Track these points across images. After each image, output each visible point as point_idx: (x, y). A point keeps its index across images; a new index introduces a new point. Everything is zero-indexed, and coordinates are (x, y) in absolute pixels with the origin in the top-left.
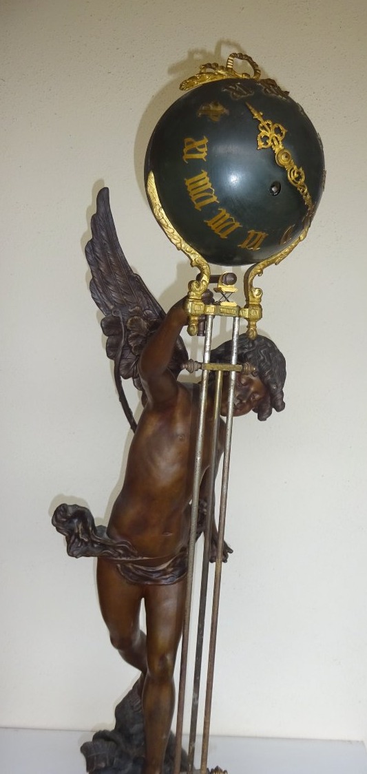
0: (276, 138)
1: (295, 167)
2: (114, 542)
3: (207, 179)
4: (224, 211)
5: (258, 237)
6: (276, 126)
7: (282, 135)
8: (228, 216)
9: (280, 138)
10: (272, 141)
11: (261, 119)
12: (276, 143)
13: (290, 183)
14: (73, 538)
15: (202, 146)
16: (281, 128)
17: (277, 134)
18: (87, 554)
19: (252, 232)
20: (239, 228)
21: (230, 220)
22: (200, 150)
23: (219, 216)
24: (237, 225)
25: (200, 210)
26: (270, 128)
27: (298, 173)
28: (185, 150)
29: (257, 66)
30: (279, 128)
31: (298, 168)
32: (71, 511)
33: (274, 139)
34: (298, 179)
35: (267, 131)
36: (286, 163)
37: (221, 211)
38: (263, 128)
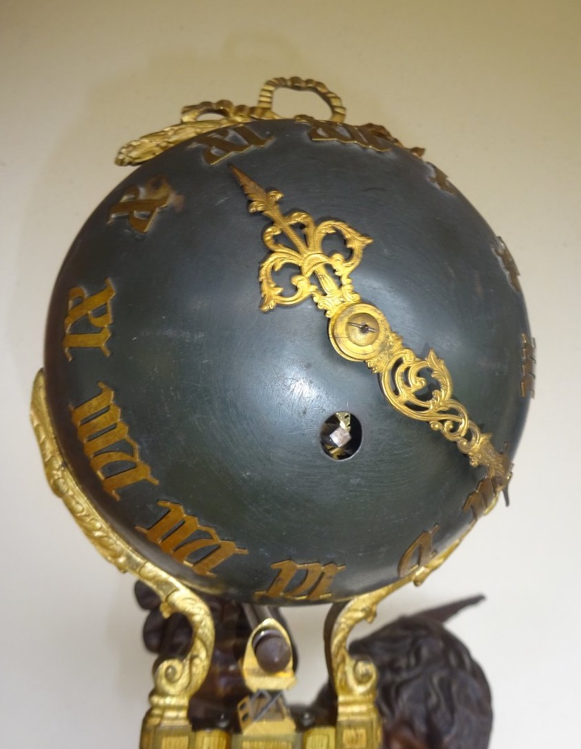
0: (329, 267)
1: (408, 358)
3: (116, 414)
4: (178, 510)
6: (326, 228)
7: (348, 255)
8: (192, 523)
9: (343, 269)
10: (315, 278)
11: (274, 213)
12: (329, 284)
15: (101, 312)
16: (348, 233)
17: (329, 255)
19: (287, 566)
22: (97, 322)
25: (118, 498)
26: (305, 238)
29: (339, 97)
30: (339, 234)
31: (421, 356)
33: (321, 271)
34: (425, 395)
35: (294, 248)
36: (369, 349)
37: (166, 510)
38: (282, 239)
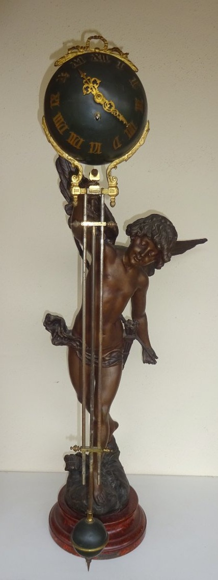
1: (107, 102)
2: (74, 337)
3: (61, 117)
4: (73, 134)
5: (97, 146)
6: (93, 79)
7: (97, 84)
8: (75, 135)
9: (96, 87)
10: (91, 89)
11: (85, 77)
12: (94, 90)
13: (106, 111)
14: (55, 334)
15: (57, 99)
16: (97, 80)
17: (94, 84)
18: (62, 344)
19: (92, 143)
20: (83, 142)
21: (77, 138)
22: (57, 101)
23: (71, 137)
24: (82, 140)
25: (63, 134)
26: (90, 81)
27: (110, 104)
28: (51, 102)
29: (106, 41)
30: (95, 80)
31: (109, 101)
32: (52, 318)
33: (93, 87)
34: (110, 108)
35: (88, 83)
36: (100, 100)
37: (71, 134)
38: (86, 82)
